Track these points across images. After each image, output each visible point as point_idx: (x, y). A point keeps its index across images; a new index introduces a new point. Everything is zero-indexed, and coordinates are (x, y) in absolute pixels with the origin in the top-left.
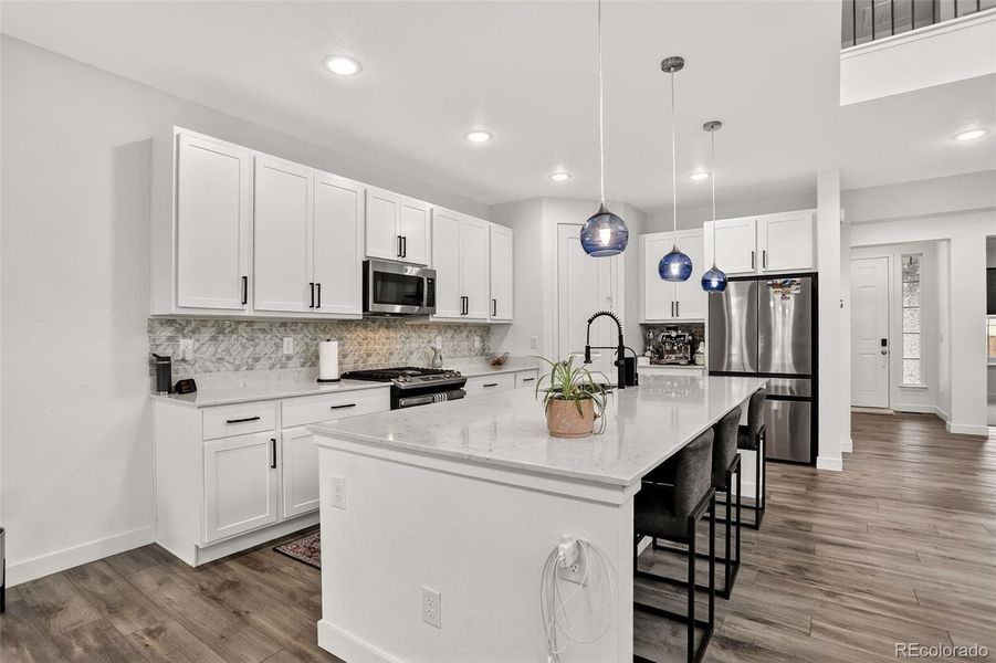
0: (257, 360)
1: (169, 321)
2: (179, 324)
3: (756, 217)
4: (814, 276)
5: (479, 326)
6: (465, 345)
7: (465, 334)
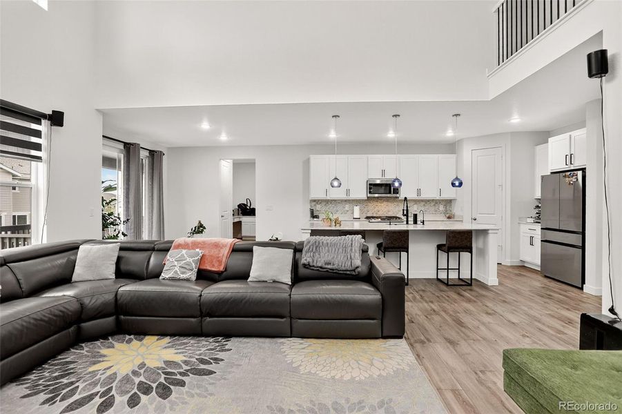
0: (337, 211)
3: (570, 133)
4: (583, 170)
5: (443, 200)
6: (433, 209)
7: (433, 204)
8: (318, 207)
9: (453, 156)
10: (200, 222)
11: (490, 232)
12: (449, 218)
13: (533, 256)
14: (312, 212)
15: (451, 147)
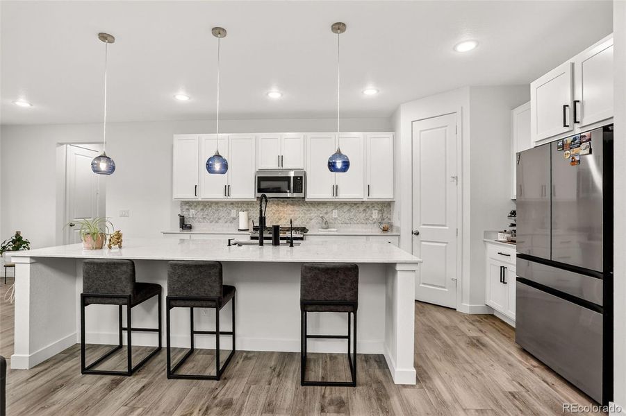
0: (219, 219)
2: (188, 204)
3: (572, 60)
4: (607, 129)
5: (377, 203)
6: (362, 216)
7: (361, 209)
8: (192, 212)
10: (18, 234)
11: (398, 268)
12: (385, 230)
13: (505, 302)
14: (182, 219)
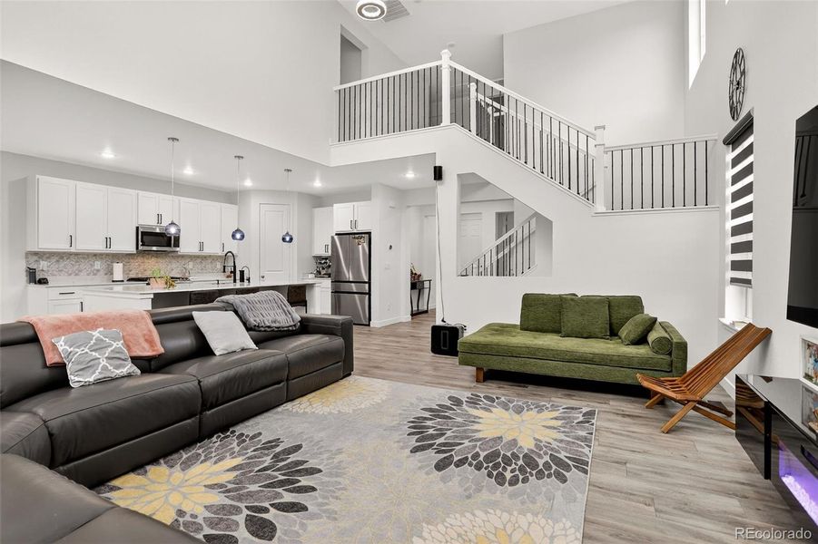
0: (80, 271)
1: (36, 254)
2: (40, 255)
3: (354, 203)
4: (369, 233)
6: (210, 267)
9: (234, 207)
11: (316, 285)
15: (231, 196)
